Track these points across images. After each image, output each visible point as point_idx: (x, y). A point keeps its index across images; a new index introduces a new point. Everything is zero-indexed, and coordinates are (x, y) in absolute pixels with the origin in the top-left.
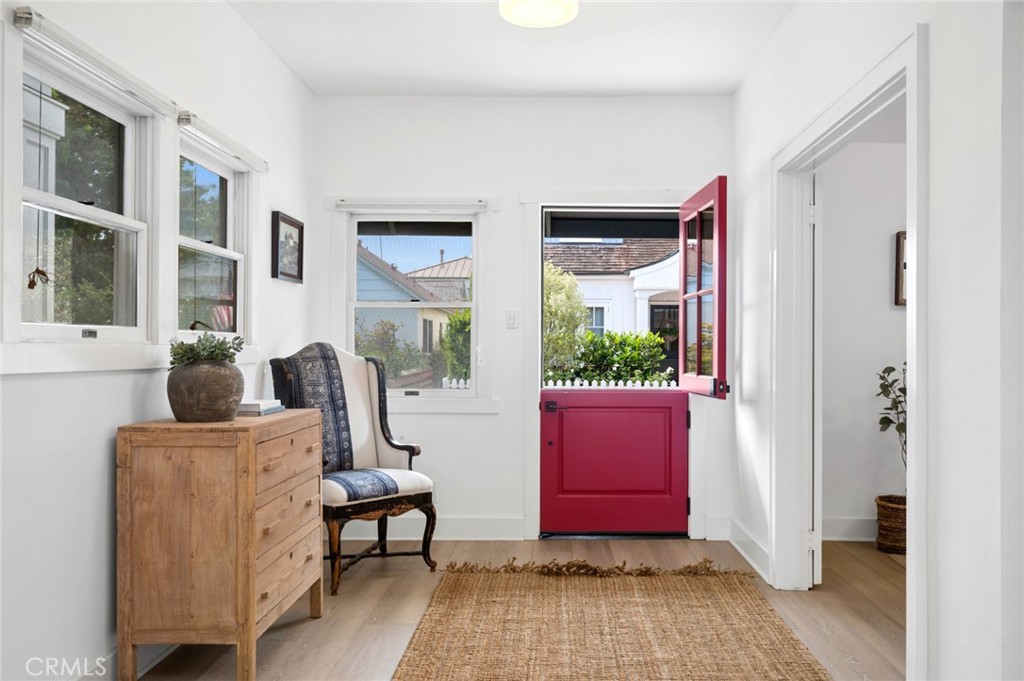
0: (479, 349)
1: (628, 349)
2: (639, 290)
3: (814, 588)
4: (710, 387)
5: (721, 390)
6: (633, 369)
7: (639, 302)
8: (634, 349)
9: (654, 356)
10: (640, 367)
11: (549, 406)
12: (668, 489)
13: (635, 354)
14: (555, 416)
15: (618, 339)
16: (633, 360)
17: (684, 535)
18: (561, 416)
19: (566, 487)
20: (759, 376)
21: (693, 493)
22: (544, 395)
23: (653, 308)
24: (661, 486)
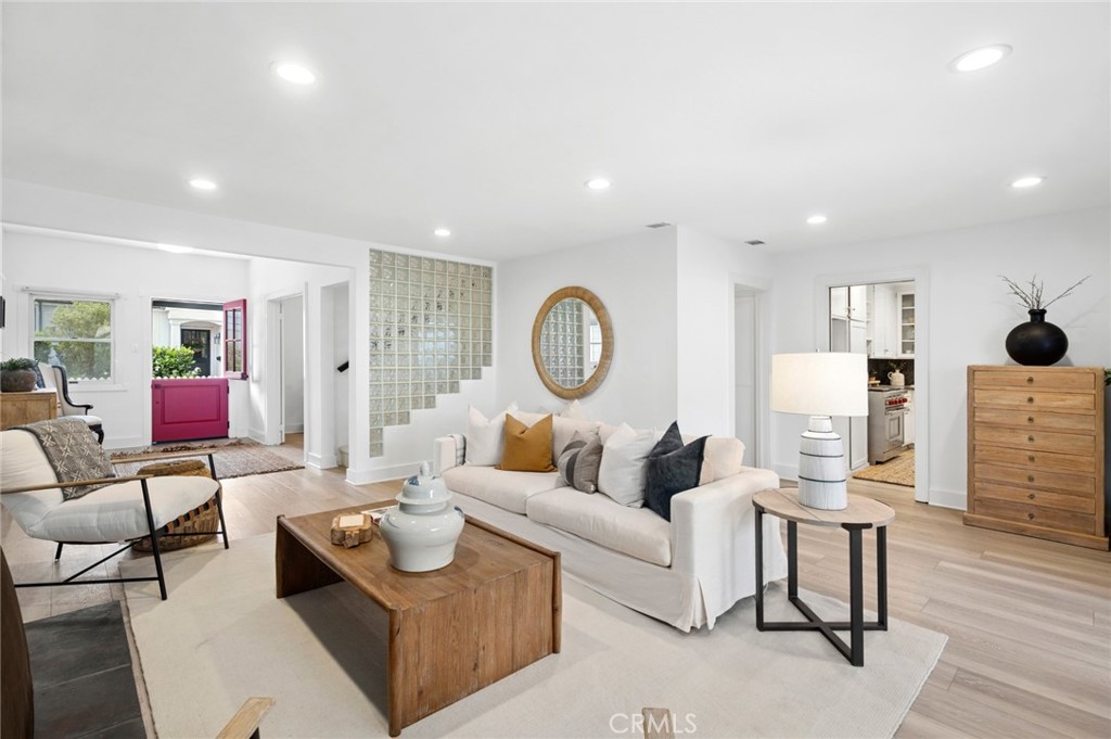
0: (116, 361)
1: (167, 357)
2: (173, 319)
3: (282, 444)
4: (240, 376)
5: (245, 377)
6: (171, 370)
7: (172, 327)
8: (172, 357)
9: (187, 362)
10: (176, 368)
11: (155, 386)
12: (219, 419)
13: (173, 360)
14: (159, 391)
15: (159, 351)
16: (171, 364)
17: (227, 437)
18: (163, 393)
19: (167, 421)
20: (260, 372)
21: (231, 419)
22: (153, 381)
23: (182, 331)
24: (215, 418)
